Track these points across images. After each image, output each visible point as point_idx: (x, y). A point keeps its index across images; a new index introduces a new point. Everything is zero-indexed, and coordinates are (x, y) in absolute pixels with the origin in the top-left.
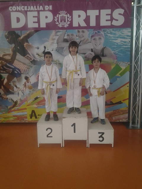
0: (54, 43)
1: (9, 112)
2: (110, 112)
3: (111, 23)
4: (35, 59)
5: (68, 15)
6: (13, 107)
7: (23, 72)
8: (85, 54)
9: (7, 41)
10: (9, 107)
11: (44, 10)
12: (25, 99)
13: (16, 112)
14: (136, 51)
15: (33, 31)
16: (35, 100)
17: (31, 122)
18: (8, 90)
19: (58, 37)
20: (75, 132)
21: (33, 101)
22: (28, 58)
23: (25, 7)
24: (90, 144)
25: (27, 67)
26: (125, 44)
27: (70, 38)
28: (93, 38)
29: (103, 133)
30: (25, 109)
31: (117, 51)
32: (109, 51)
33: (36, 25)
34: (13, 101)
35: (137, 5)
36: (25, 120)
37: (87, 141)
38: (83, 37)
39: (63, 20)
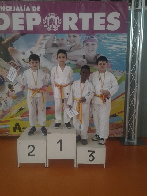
0: (41, 48)
3: (106, 27)
4: (20, 65)
5: (58, 18)
11: (31, 12)
12: (8, 110)
14: (132, 59)
15: (18, 34)
16: (19, 111)
17: (14, 136)
19: (47, 41)
20: (61, 150)
21: (18, 112)
22: (12, 64)
23: (10, 7)
24: (78, 164)
26: (121, 51)
27: (60, 43)
28: (85, 44)
30: (9, 121)
31: (112, 59)
33: (22, 28)
35: (134, 9)
36: (8, 134)
37: (75, 160)
38: (74, 42)
39: (52, 23)
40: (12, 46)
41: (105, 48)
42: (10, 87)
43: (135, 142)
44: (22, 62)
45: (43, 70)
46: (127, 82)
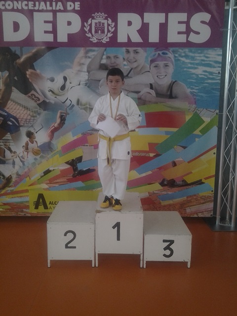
2: (182, 198)
3: (187, 37)
4: (46, 99)
6: (4, 188)
7: (24, 124)
8: (138, 92)
11: (65, 10)
12: (26, 173)
13: (8, 196)
14: (229, 90)
15: (43, 47)
16: (45, 175)
17: (33, 215)
19: (90, 60)
20: (118, 239)
21: (42, 177)
22: (33, 97)
23: (29, 2)
24: (146, 261)
25: (31, 114)
26: (211, 77)
27: (111, 64)
28: (153, 65)
29: (172, 242)
30: (27, 191)
31: (196, 89)
32: (182, 88)
33: (50, 38)
34: (3, 176)
35: (234, 8)
36: (25, 212)
37: (142, 256)
38: (136, 61)
39: (99, 30)
40: (32, 67)
42: (30, 135)
45: (84, 107)
46: (220, 128)
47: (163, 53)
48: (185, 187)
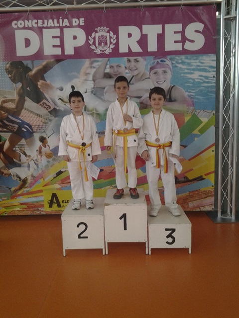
1: (12, 198)
2: (183, 194)
3: (183, 46)
4: (56, 107)
6: (20, 189)
7: (37, 130)
8: (140, 97)
9: (10, 77)
10: (13, 189)
11: (71, 26)
12: (40, 174)
13: (24, 196)
14: (224, 92)
15: (52, 60)
16: (57, 176)
17: (49, 213)
18: (11, 160)
19: (95, 70)
20: (125, 229)
21: (54, 178)
22: (45, 105)
23: (39, 21)
24: (151, 249)
25: (43, 121)
26: (207, 80)
27: (114, 72)
28: (153, 72)
29: (173, 230)
30: (41, 191)
31: (194, 93)
32: (181, 92)
33: (58, 51)
34: (20, 178)
35: (225, 17)
36: (40, 210)
37: (147, 243)
38: (136, 69)
39: (102, 42)
40: (43, 79)
41: (183, 76)
42: (43, 140)
43: (233, 218)
44: (59, 102)
45: (91, 112)
46: (217, 128)
47: (162, 61)
48: (187, 183)
